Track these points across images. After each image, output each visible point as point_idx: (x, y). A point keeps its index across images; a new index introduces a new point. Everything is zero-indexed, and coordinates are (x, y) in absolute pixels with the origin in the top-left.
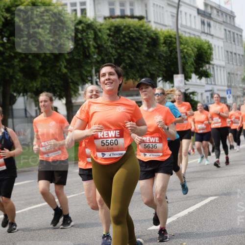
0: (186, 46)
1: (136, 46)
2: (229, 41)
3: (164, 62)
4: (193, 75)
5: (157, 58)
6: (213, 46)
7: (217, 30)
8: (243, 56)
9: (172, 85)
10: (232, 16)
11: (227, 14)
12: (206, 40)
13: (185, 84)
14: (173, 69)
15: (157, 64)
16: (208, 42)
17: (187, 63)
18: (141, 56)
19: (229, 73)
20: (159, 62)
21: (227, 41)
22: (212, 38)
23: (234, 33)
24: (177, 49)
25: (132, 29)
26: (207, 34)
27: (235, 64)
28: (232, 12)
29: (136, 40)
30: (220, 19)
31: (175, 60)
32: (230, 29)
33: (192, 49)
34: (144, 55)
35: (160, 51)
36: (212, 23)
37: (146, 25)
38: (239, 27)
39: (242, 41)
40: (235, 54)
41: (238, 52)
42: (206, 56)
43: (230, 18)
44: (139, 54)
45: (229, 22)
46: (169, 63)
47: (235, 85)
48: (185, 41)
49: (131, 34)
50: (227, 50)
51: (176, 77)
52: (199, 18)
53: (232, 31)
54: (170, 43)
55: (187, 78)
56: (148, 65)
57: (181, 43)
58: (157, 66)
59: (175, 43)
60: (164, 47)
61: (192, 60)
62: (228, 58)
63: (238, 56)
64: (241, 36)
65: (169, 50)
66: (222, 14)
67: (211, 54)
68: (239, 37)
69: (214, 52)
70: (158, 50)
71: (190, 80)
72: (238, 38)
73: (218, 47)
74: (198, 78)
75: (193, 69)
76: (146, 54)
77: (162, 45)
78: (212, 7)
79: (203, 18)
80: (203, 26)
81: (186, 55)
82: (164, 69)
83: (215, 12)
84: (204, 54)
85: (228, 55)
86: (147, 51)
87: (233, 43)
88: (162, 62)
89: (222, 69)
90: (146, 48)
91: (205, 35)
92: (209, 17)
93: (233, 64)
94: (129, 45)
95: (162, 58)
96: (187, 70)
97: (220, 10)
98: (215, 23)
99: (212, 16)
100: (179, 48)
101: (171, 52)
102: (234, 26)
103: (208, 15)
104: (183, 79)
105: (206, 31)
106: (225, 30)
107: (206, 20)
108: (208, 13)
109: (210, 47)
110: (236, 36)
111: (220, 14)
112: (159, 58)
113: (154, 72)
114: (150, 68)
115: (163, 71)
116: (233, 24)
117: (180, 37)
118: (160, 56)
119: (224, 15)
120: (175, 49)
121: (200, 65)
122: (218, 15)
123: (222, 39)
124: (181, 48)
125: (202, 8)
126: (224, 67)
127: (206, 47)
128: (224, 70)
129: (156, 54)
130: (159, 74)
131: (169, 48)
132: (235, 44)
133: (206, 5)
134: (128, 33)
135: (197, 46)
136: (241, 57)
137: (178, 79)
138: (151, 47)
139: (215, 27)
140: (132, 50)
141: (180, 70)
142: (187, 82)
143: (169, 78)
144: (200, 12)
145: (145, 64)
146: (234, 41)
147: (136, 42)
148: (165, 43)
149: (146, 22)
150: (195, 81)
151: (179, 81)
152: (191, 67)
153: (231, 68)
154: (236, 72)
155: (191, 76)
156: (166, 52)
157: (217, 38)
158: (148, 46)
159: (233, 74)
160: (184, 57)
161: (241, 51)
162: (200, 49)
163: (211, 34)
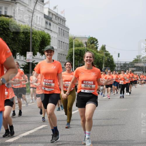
0: (35, 36)
1: (6, 33)
3: (22, 44)
5: (18, 42)
6: (51, 37)
7: (55, 28)
8: (68, 44)
9: (25, 58)
10: (64, 20)
11: (61, 19)
12: (47, 33)
13: (33, 58)
14: (26, 48)
15: (18, 45)
16: (49, 35)
17: (35, 46)
19: (59, 54)
20: (18, 43)
21: (59, 35)
22: (51, 32)
23: (64, 30)
24: (30, 37)
25: (4, 23)
26: (48, 29)
27: (63, 48)
28: (64, 18)
29: (7, 29)
30: (57, 22)
31: (28, 43)
32: (62, 28)
33: (39, 37)
34: (10, 39)
35: (20, 38)
36: (52, 23)
38: (67, 27)
39: (68, 36)
40: (64, 43)
41: (65, 42)
42: (47, 43)
43: (63, 21)
44: (8, 38)
45: (62, 24)
46: (25, 45)
48: (35, 32)
49: (4, 26)
50: (59, 40)
51: (28, 53)
52: (44, 20)
53: (63, 29)
54: (26, 33)
55: (34, 54)
56: (12, 45)
57: (33, 33)
58: (18, 46)
59: (29, 33)
60: (22, 35)
61: (38, 43)
62: (59, 45)
63: (65, 44)
64: (68, 32)
65: (25, 37)
66: (58, 19)
67: (50, 41)
68: (67, 33)
70: (19, 37)
71: (36, 56)
73: (54, 38)
74: (41, 55)
75: (38, 50)
76: (11, 38)
78: (53, 14)
79: (47, 20)
80: (46, 25)
81: (35, 41)
82: (21, 48)
83: (54, 17)
84: (46, 41)
85: (59, 43)
86: (12, 36)
87: (63, 36)
88: (20, 44)
91: (47, 30)
92: (51, 19)
93: (62, 48)
94: (2, 32)
95: (21, 42)
96: (35, 49)
97: (57, 16)
98: (54, 23)
99: (52, 19)
100: (31, 36)
101: (26, 38)
102: (65, 26)
104: (32, 55)
105: (48, 28)
106: (59, 28)
107: (48, 21)
108: (50, 17)
109: (49, 36)
110: (65, 32)
112: (19, 41)
113: (15, 49)
114: (13, 47)
115: (21, 49)
116: (64, 25)
117: (32, 30)
118: (20, 40)
121: (42, 48)
122: (56, 19)
123: (57, 33)
125: (47, 14)
126: (56, 50)
127: (47, 37)
128: (56, 52)
129: (17, 39)
130: (18, 51)
132: (64, 37)
133: (49, 12)
134: (2, 25)
135: (42, 36)
136: (67, 45)
137: (29, 54)
138: (15, 35)
139: (54, 26)
140: (3, 35)
141: (31, 49)
142: (34, 57)
143: (24, 54)
144: (46, 16)
145: (11, 44)
146: (64, 35)
147: (6, 31)
148: (23, 33)
149: (13, 20)
150: (38, 57)
151: (30, 56)
152: (37, 48)
153: (61, 50)
154: (63, 53)
155: (37, 53)
156: (24, 38)
157: (54, 32)
158: (13, 34)
159: (61, 54)
160: (34, 42)
161: (67, 41)
162: (43, 38)
163: (51, 29)
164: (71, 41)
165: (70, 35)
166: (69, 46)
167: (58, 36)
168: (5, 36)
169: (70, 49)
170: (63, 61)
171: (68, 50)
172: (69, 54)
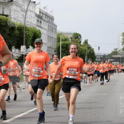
0: (28, 32)
1: (3, 30)
2: (50, 31)
3: (17, 39)
4: (30, 47)
6: (42, 33)
7: (45, 25)
8: (56, 39)
9: (20, 51)
10: (52, 19)
11: (50, 18)
12: (38, 29)
13: (26, 51)
14: (21, 42)
16: (39, 31)
17: (28, 41)
18: (5, 35)
19: (48, 47)
22: (42, 29)
23: (52, 27)
27: (52, 42)
28: (52, 16)
30: (46, 20)
31: (22, 38)
32: (51, 25)
33: (31, 33)
34: (7, 34)
35: (15, 33)
36: (42, 21)
37: (9, 19)
38: (55, 24)
39: (56, 32)
40: (52, 38)
41: (54, 37)
43: (51, 19)
44: (5, 34)
45: (51, 22)
46: (19, 39)
47: (51, 53)
48: (28, 29)
50: (48, 35)
52: (36, 18)
54: (20, 29)
55: (27, 47)
57: (26, 30)
58: (13, 41)
59: (23, 30)
60: (17, 31)
61: (31, 38)
62: (49, 39)
63: (53, 39)
64: (56, 29)
65: (20, 33)
66: (48, 17)
69: (42, 36)
70: (14, 33)
71: (28, 49)
72: (54, 29)
73: (44, 33)
74: (33, 48)
75: (31, 44)
76: (8, 34)
77: (16, 30)
78: (43, 13)
80: (37, 22)
82: (16, 42)
83: (44, 16)
84: (37, 36)
85: (49, 38)
86: (9, 32)
87: (52, 32)
88: (15, 39)
89: (45, 45)
90: (8, 31)
91: (38, 27)
92: (41, 18)
93: (51, 43)
95: (16, 37)
96: (28, 44)
97: (47, 15)
98: (44, 21)
99: (43, 18)
100: (25, 32)
101: (21, 34)
102: (53, 24)
103: (41, 17)
104: (25, 48)
105: (39, 25)
106: (48, 25)
107: (39, 20)
109: (40, 33)
110: (53, 29)
111: (47, 17)
112: (14, 37)
113: (11, 43)
115: (16, 43)
116: (52, 23)
117: (26, 27)
119: (49, 18)
120: (23, 32)
123: (46, 30)
124: (26, 32)
125: (38, 13)
126: (46, 44)
127: (38, 33)
128: (46, 45)
129: (13, 34)
130: (13, 45)
131: (20, 32)
133: (40, 12)
134: (0, 23)
135: (33, 32)
136: (55, 39)
137: (23, 48)
138: (11, 31)
139: (44, 23)
141: (24, 43)
142: (27, 50)
143: (18, 47)
144: (37, 15)
145: (7, 39)
146: (52, 31)
147: (3, 28)
148: (18, 29)
149: (9, 18)
150: (31, 50)
151: (23, 49)
152: (30, 42)
153: (50, 44)
154: (52, 47)
155: (29, 47)
156: (18, 34)
157: (44, 29)
158: (9, 30)
159: (50, 47)
160: (27, 37)
161: (55, 37)
162: (35, 34)
163: (41, 26)
164: (59, 36)
165: (57, 31)
166: (57, 40)
167: (47, 32)
168: (2, 32)
169: (57, 43)
170: (52, 53)
171: (55, 44)
172: (57, 47)
